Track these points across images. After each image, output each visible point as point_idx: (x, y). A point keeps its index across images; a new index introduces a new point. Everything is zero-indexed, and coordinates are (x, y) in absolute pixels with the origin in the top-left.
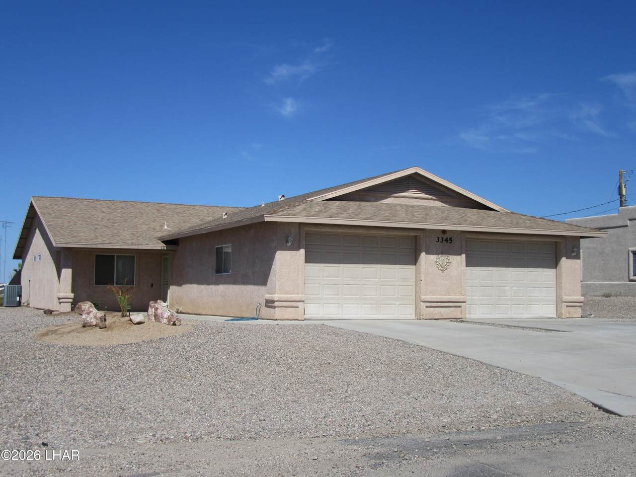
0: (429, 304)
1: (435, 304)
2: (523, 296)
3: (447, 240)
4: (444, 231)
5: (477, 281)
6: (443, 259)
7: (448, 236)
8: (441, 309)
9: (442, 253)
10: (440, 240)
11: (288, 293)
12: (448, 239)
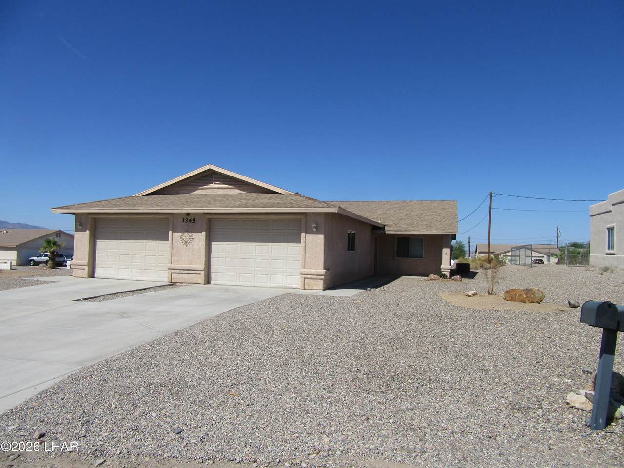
0: (173, 271)
1: (178, 271)
2: (267, 268)
3: (190, 221)
4: (188, 214)
5: (223, 254)
6: (186, 235)
7: (192, 217)
8: (184, 275)
9: (187, 231)
10: (185, 220)
11: (78, 260)
12: (192, 220)
